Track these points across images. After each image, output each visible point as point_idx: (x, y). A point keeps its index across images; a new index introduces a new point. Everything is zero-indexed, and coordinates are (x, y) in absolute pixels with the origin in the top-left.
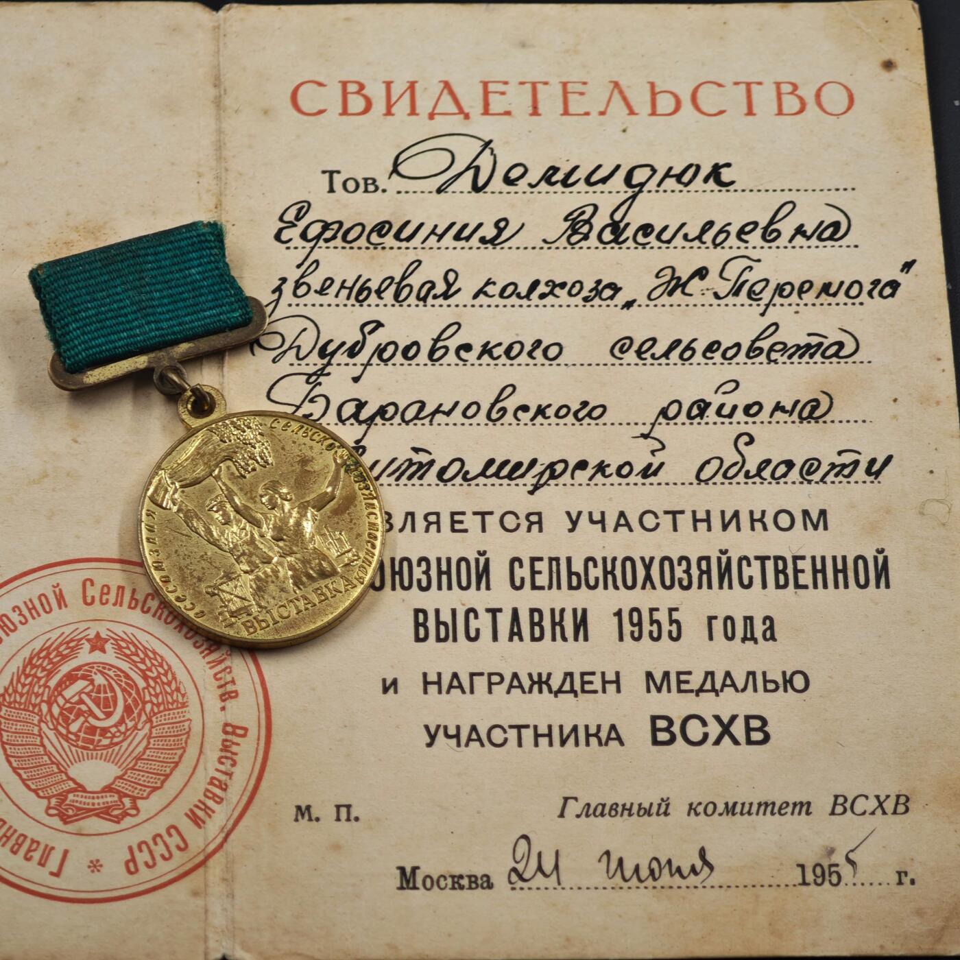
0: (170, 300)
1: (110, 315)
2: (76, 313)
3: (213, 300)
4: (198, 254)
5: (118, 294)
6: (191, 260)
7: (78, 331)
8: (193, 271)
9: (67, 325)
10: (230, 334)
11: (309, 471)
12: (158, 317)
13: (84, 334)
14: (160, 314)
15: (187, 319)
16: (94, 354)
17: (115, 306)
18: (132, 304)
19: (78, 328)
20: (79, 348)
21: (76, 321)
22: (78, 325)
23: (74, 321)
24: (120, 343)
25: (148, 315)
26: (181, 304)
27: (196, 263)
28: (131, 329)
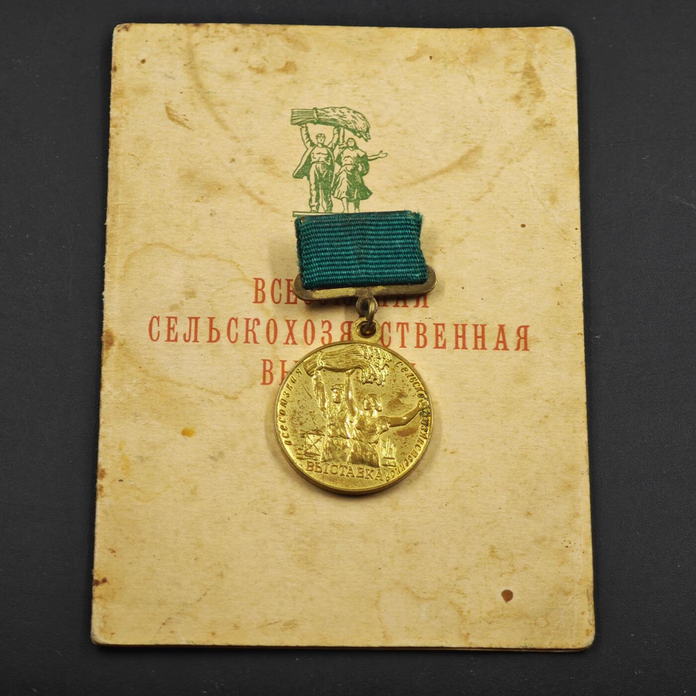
0: (378, 257)
1: (339, 258)
2: (318, 252)
3: (405, 263)
4: (404, 231)
5: (347, 245)
6: (398, 234)
7: (317, 264)
8: (397, 241)
9: (311, 258)
10: (410, 287)
11: (400, 402)
12: (368, 266)
13: (320, 266)
14: (370, 264)
15: (386, 271)
16: (323, 280)
17: (343, 253)
18: (354, 254)
19: (317, 262)
20: (315, 274)
21: (317, 257)
22: (318, 260)
23: (315, 257)
24: (341, 277)
25: (363, 263)
26: (384, 261)
27: (400, 237)
28: (350, 270)
